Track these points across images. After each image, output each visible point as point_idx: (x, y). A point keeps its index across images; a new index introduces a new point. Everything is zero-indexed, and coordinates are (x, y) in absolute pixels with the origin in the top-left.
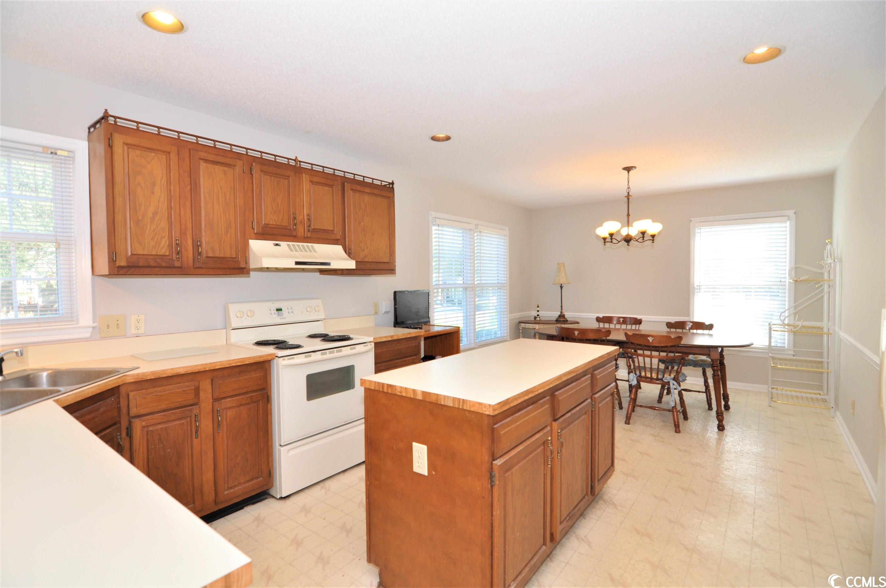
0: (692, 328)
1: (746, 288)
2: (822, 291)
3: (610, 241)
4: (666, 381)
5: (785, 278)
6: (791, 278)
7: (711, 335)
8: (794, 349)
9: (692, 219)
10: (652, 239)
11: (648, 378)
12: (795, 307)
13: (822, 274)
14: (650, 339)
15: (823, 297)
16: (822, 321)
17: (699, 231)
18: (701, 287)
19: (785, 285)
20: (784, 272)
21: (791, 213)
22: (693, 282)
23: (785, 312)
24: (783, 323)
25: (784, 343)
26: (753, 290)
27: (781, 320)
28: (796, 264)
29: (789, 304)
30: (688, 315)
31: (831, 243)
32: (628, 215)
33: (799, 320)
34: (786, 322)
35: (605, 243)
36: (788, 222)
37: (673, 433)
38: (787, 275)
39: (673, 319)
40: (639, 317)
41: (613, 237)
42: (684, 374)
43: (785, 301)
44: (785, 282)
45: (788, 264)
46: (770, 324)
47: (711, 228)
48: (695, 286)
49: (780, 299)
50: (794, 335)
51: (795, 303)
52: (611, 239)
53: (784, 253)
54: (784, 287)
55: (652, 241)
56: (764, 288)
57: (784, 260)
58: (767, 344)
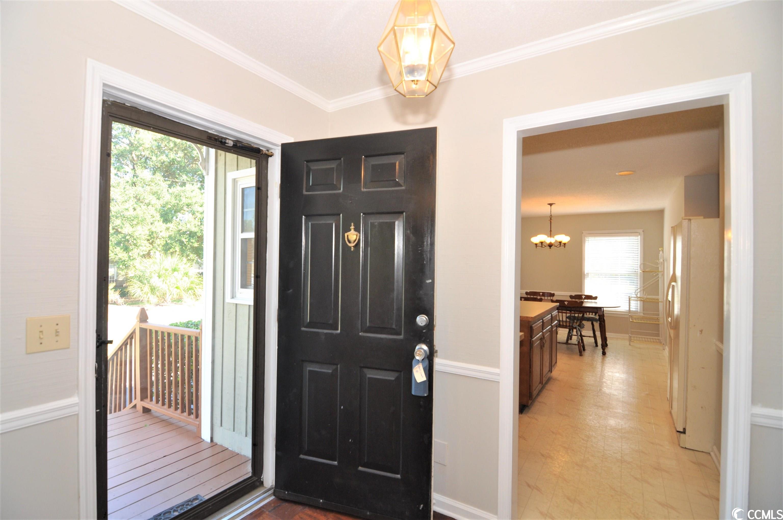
0: (585, 299)
1: (612, 275)
2: (658, 277)
3: (541, 246)
4: (574, 326)
5: (638, 269)
6: (640, 270)
7: (596, 303)
8: (644, 312)
9: (583, 232)
10: (564, 245)
11: (564, 326)
12: (643, 287)
13: (658, 268)
14: (566, 303)
15: (658, 280)
16: (658, 295)
17: (588, 239)
18: (589, 274)
19: (638, 274)
20: (637, 266)
21: (641, 231)
22: (584, 271)
23: (638, 290)
24: (637, 296)
25: (638, 309)
26: (619, 277)
27: (635, 295)
28: (644, 261)
29: (640, 285)
30: (581, 292)
31: (663, 251)
32: (551, 231)
33: (645, 295)
34: (639, 296)
35: (536, 246)
36: (639, 236)
37: (579, 356)
38: (639, 268)
39: (573, 294)
40: (552, 292)
41: (543, 244)
42: (583, 324)
43: (638, 283)
44: (638, 272)
45: (639, 261)
46: (629, 297)
47: (595, 238)
48: (585, 273)
49: (635, 284)
50: (643, 302)
51: (643, 284)
52: (542, 245)
53: (637, 254)
54: (637, 275)
55: (564, 247)
56: (625, 275)
57: (637, 259)
58: (628, 309)
